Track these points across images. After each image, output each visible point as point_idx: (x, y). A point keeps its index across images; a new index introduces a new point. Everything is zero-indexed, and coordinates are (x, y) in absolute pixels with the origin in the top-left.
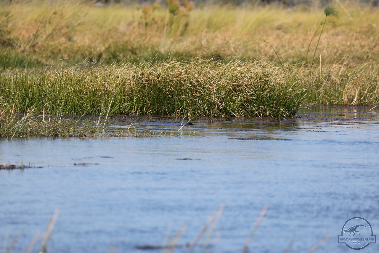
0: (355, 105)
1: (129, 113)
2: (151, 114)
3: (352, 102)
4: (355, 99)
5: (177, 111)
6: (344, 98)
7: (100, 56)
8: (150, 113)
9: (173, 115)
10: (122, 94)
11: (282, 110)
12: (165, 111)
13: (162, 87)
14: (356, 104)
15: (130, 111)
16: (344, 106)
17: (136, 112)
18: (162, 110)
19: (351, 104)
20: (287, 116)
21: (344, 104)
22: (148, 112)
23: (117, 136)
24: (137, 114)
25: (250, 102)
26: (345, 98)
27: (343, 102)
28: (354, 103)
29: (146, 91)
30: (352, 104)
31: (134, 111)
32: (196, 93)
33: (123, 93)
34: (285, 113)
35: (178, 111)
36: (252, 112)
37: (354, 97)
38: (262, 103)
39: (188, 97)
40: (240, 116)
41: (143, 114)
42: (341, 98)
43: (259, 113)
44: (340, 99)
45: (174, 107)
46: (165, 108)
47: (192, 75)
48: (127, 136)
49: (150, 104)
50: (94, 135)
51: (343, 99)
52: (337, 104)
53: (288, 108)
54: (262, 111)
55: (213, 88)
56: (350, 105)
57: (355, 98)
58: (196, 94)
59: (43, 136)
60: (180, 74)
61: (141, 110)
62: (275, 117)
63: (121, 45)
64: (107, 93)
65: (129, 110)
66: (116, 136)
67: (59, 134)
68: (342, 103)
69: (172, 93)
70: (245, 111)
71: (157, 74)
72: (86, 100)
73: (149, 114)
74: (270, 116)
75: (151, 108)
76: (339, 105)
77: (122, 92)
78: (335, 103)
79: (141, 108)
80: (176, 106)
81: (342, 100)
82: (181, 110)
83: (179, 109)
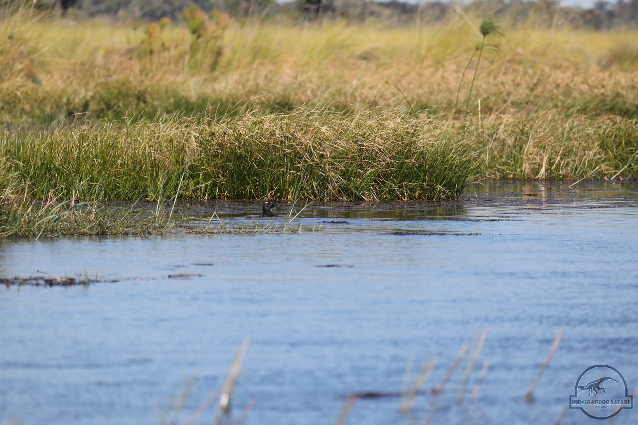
0: (542, 180)
1: (192, 197)
2: (228, 198)
3: (537, 174)
4: (543, 170)
5: (269, 192)
6: (525, 169)
7: (86, 106)
8: (226, 196)
9: (263, 198)
10: (179, 165)
11: (439, 187)
12: (250, 192)
13: (245, 155)
14: (544, 177)
15: (194, 194)
16: (525, 180)
17: (204, 195)
18: (245, 192)
19: (536, 178)
20: (448, 198)
21: (526, 178)
22: (223, 195)
23: (200, 233)
24: (206, 197)
25: (386, 176)
26: (526, 167)
27: (524, 175)
28: (541, 176)
29: (219, 161)
30: (538, 177)
31: (201, 193)
32: (300, 163)
33: (182, 165)
34: (444, 193)
35: (271, 192)
36: (391, 192)
37: (540, 166)
38: (406, 177)
39: (287, 169)
40: (372, 200)
41: (214, 197)
42: (520, 167)
43: (402, 193)
44: (519, 170)
45: (264, 187)
46: (251, 188)
47: (293, 135)
48: (216, 233)
49: (226, 181)
50: (164, 232)
51: (523, 169)
52: (513, 178)
53: (449, 185)
54: (406, 190)
55: (327, 155)
56: (534, 179)
57: (542, 167)
58: (299, 165)
59: (83, 234)
60: (273, 134)
61: (212, 192)
62: (428, 199)
63: (115, 88)
64: (155, 165)
65: (193, 192)
66: (198, 232)
67: (107, 231)
68: (521, 175)
69: (261, 164)
70: (379, 191)
71: (236, 135)
72: (123, 177)
73: (224, 198)
74: (419, 197)
75: (227, 189)
76: (517, 179)
77: (179, 163)
78: (509, 177)
79: (211, 189)
80: (268, 184)
81: (522, 171)
82: (277, 190)
83: (272, 189)
